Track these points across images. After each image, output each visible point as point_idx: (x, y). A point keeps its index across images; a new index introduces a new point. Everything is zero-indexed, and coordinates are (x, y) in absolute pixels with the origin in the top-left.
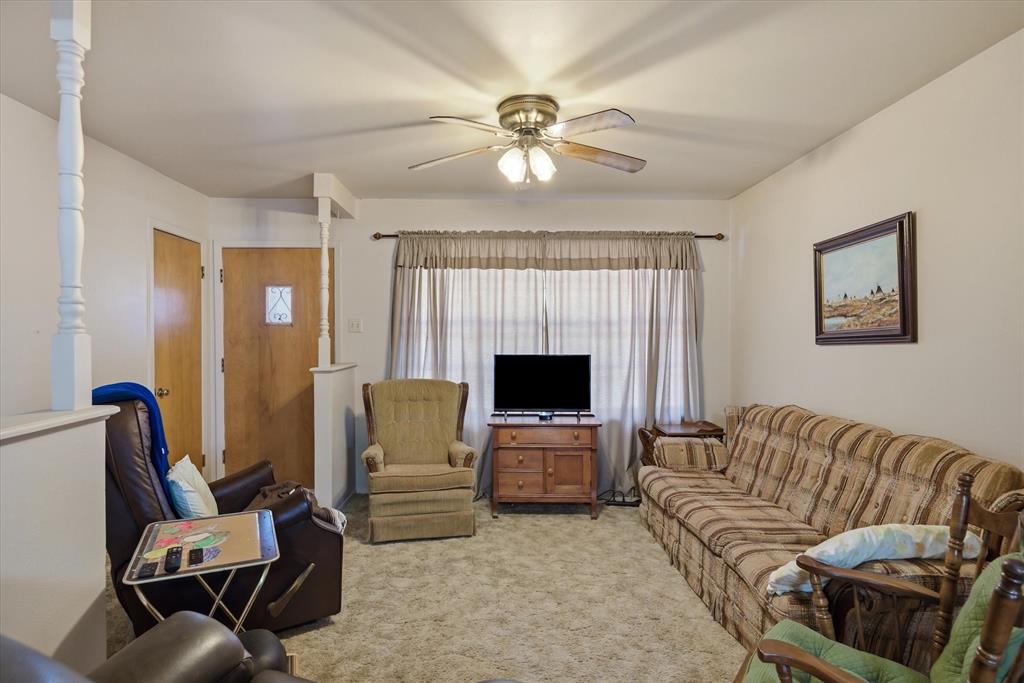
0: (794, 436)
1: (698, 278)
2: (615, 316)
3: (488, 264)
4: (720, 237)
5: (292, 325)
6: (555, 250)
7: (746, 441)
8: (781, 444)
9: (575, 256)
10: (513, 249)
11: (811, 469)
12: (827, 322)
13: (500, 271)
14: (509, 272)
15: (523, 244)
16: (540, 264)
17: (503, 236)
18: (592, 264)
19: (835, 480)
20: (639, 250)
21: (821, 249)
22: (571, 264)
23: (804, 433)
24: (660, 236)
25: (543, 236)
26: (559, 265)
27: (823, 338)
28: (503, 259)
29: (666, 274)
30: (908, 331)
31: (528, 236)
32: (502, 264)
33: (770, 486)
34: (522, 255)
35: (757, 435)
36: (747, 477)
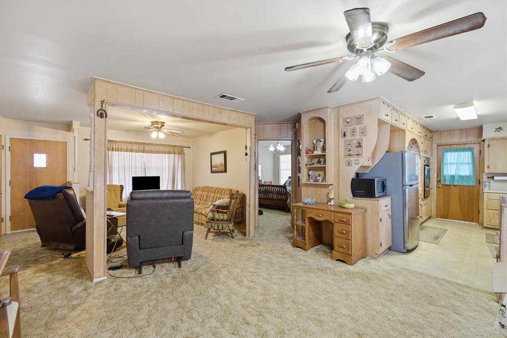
0: (208, 191)
1: (184, 157)
2: (164, 166)
3: (127, 150)
4: (189, 147)
5: (46, 168)
6: (147, 148)
7: (198, 194)
8: (205, 193)
9: (153, 150)
10: (135, 147)
11: (211, 197)
12: (213, 169)
13: (130, 153)
14: (134, 153)
15: (138, 146)
16: (143, 151)
17: (131, 143)
18: (158, 152)
19: (215, 198)
20: (170, 149)
21: (212, 154)
22: (151, 152)
23: (209, 191)
24: (175, 146)
25: (144, 144)
26: (149, 152)
27: (212, 172)
28: (132, 150)
29: (177, 156)
30: (225, 171)
31: (139, 143)
32: (132, 151)
33: (204, 201)
34: (138, 149)
35: (200, 193)
36: (199, 202)
